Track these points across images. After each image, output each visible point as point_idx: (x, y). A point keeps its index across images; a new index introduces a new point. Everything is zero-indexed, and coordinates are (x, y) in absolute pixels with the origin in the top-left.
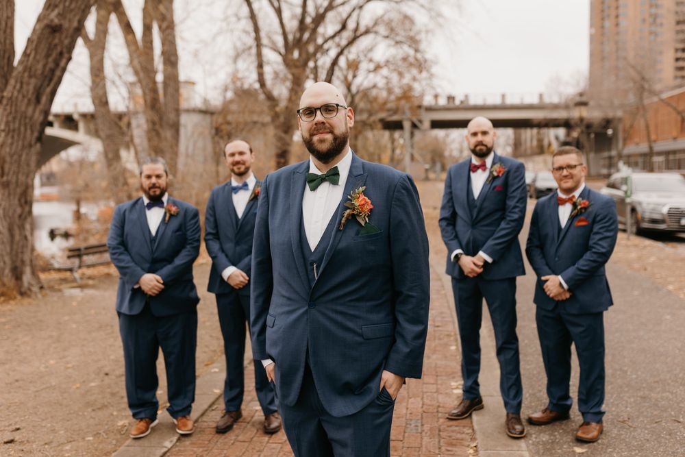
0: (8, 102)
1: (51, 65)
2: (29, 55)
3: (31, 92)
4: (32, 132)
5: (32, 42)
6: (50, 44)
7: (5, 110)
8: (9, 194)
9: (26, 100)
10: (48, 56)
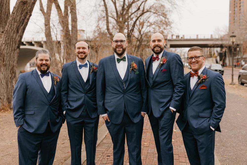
0: (6, 32)
1: (23, 17)
2: (14, 13)
3: (15, 28)
4: (15, 44)
5: (16, 8)
6: (22, 9)
7: (5, 35)
8: (6, 69)
9: (13, 32)
10: (22, 14)
